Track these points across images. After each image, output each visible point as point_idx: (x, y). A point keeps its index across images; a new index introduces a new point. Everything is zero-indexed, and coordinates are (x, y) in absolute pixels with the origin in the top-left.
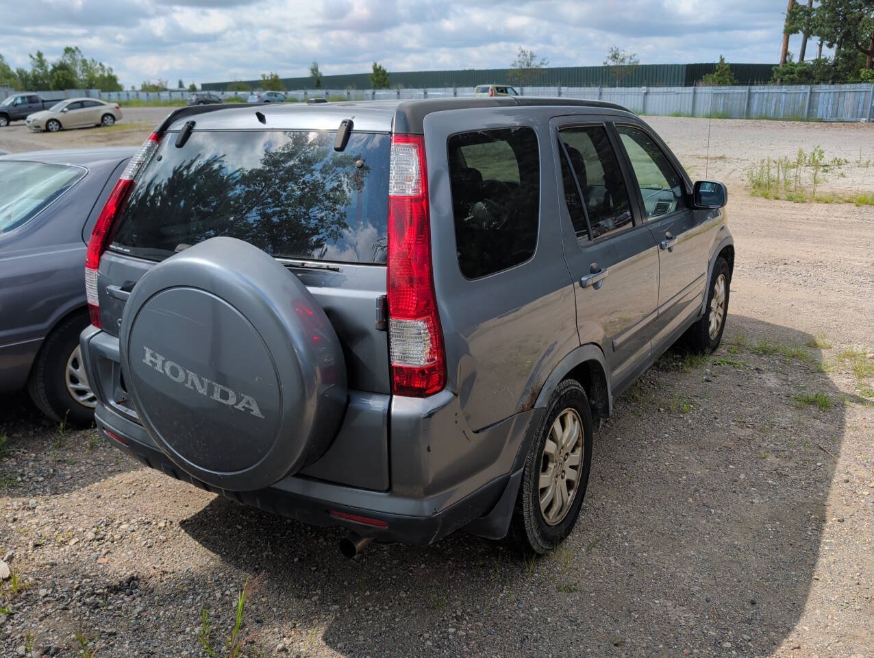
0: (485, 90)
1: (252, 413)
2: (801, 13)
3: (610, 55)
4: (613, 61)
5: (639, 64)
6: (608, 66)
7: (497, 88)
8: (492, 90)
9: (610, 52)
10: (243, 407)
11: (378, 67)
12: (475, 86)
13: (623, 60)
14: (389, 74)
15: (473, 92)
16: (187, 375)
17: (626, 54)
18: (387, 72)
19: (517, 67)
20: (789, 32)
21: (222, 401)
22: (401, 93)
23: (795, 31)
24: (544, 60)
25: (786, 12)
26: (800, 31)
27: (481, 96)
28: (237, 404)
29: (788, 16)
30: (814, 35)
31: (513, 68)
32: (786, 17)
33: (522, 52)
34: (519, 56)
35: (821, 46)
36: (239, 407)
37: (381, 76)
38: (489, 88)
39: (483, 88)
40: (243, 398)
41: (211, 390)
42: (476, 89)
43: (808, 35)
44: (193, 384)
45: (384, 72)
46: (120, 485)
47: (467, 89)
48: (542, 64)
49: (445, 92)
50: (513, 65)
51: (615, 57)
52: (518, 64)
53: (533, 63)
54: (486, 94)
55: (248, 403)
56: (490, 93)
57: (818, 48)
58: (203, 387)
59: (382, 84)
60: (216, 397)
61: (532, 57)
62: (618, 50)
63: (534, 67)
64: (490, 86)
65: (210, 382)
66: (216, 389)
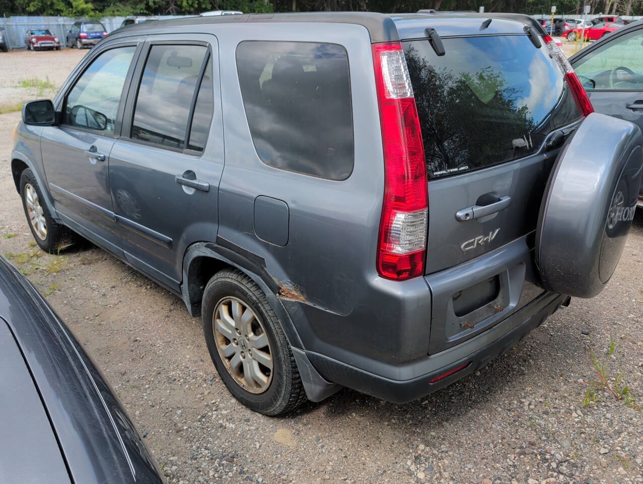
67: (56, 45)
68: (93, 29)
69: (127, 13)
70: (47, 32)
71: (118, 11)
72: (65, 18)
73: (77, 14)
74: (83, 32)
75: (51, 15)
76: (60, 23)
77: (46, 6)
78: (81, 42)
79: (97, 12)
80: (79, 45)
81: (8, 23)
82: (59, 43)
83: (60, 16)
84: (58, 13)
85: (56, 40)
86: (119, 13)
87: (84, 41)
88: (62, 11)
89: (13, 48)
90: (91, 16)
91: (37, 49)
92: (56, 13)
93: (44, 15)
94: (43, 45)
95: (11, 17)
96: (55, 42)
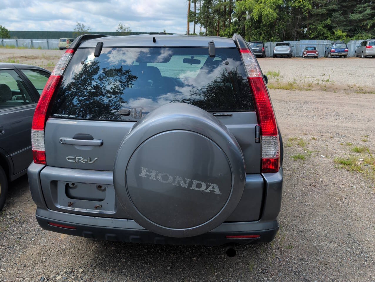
0: (64, 41)
1: (214, 193)
2: (193, 15)
3: (119, 27)
4: (121, 30)
5: (132, 32)
6: (118, 32)
7: (70, 40)
8: (68, 41)
9: (119, 26)
10: (210, 190)
11: (3, 27)
12: (59, 39)
13: (125, 30)
14: (9, 31)
15: (58, 41)
16: (174, 179)
17: (126, 27)
18: (8, 30)
19: (77, 31)
20: (189, 21)
21: (197, 189)
22: (18, 41)
23: (191, 21)
24: (89, 28)
25: (187, 14)
26: (193, 21)
27: (63, 43)
28: (206, 189)
29: (188, 16)
30: (198, 23)
31: (75, 31)
32: (187, 16)
33: (78, 24)
34: (77, 26)
35: (201, 27)
36: (208, 191)
37: (5, 33)
38: (66, 40)
39: (63, 40)
40: (211, 185)
41: (191, 184)
42: (60, 40)
43: (196, 23)
44: (179, 183)
45: (6, 31)
46: (33, 255)
47: (54, 40)
48: (88, 30)
49: (42, 41)
50: (75, 30)
51: (121, 28)
52: (77, 29)
53: (84, 29)
54: (65, 42)
55: (213, 188)
56: (67, 42)
57: (200, 28)
58: (185, 184)
59: (6, 36)
60: (194, 187)
61: (83, 26)
62: (122, 25)
63: (85, 31)
64: (67, 39)
65: (190, 180)
66: (194, 183)
67: (316, 55)
68: (340, 47)
69: (367, 38)
70: (315, 48)
71: (362, 36)
72: (328, 41)
73: (336, 39)
74: (333, 49)
75: (322, 39)
76: (324, 44)
77: (319, 35)
78: (330, 54)
79: (348, 37)
80: (329, 56)
81: (298, 44)
82: (318, 54)
83: (326, 40)
84: (326, 38)
85: (317, 52)
86: (362, 38)
87: (332, 53)
88: (328, 37)
89: (296, 57)
90: (344, 40)
91: (306, 57)
92: (325, 38)
93: (318, 40)
94: (309, 55)
95: (300, 41)
96: (316, 54)
